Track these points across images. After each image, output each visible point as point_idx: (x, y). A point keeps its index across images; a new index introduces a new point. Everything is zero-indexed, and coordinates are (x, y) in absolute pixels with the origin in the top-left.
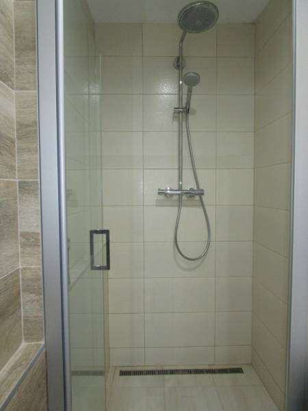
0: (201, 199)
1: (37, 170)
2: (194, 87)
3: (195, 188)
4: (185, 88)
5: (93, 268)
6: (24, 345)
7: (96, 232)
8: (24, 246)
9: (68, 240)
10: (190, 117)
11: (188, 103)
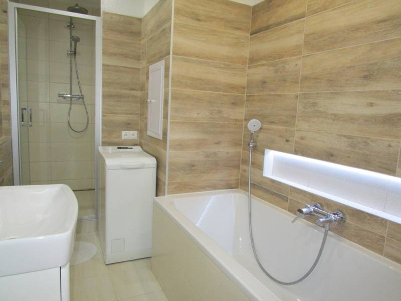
0: (83, 101)
2: (78, 43)
3: (80, 95)
4: (73, 42)
6: (4, 137)
10: (77, 56)
11: (75, 49)
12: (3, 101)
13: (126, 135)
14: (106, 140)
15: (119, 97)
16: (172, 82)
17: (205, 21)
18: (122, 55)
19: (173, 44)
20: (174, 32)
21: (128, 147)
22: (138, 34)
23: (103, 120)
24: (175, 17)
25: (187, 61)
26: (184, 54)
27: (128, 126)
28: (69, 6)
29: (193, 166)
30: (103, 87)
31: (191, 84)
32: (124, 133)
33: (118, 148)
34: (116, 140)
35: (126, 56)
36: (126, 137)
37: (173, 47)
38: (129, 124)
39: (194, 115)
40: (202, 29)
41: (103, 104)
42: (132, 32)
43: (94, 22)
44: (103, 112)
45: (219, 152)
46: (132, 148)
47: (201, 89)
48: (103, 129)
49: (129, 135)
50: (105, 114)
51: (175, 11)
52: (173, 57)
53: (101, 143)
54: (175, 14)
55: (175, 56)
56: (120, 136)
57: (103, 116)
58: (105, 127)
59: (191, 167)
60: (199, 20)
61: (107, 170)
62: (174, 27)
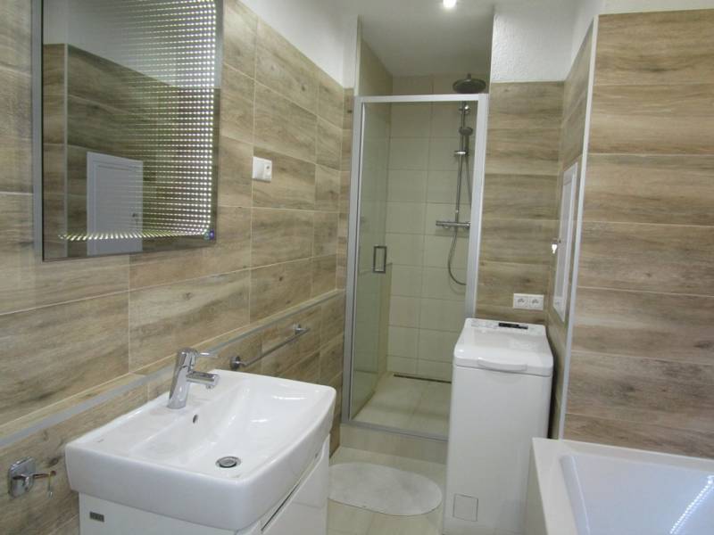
1: (348, 208)
4: (464, 136)
5: (374, 271)
6: (336, 290)
7: (379, 247)
8: (340, 243)
9: (360, 248)
12: (340, 238)
13: (521, 300)
14: (483, 306)
15: (511, 229)
16: (584, 208)
17: (675, 70)
18: (520, 154)
19: (591, 130)
20: (593, 106)
21: (521, 324)
22: (557, 111)
23: (480, 271)
24: (595, 75)
25: (621, 162)
26: (616, 149)
27: (526, 284)
28: (455, 80)
29: (631, 389)
30: (484, 213)
31: (633, 209)
32: (517, 296)
33: (501, 325)
34: (501, 309)
35: (530, 156)
36: (522, 305)
37: (590, 138)
38: (528, 281)
39: (637, 276)
40: (666, 88)
41: (482, 244)
42: (542, 111)
43: (474, 104)
44: (481, 258)
45: (706, 366)
46: (526, 328)
47: (658, 222)
48: (479, 287)
49: (527, 301)
50: (484, 261)
51: (597, 62)
52: (588, 156)
53: (474, 310)
54: (597, 68)
55: (594, 154)
56: (510, 302)
57: (482, 264)
58: (482, 284)
59: (626, 390)
60: (658, 70)
61: (455, 366)
62: (594, 95)
